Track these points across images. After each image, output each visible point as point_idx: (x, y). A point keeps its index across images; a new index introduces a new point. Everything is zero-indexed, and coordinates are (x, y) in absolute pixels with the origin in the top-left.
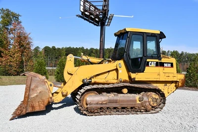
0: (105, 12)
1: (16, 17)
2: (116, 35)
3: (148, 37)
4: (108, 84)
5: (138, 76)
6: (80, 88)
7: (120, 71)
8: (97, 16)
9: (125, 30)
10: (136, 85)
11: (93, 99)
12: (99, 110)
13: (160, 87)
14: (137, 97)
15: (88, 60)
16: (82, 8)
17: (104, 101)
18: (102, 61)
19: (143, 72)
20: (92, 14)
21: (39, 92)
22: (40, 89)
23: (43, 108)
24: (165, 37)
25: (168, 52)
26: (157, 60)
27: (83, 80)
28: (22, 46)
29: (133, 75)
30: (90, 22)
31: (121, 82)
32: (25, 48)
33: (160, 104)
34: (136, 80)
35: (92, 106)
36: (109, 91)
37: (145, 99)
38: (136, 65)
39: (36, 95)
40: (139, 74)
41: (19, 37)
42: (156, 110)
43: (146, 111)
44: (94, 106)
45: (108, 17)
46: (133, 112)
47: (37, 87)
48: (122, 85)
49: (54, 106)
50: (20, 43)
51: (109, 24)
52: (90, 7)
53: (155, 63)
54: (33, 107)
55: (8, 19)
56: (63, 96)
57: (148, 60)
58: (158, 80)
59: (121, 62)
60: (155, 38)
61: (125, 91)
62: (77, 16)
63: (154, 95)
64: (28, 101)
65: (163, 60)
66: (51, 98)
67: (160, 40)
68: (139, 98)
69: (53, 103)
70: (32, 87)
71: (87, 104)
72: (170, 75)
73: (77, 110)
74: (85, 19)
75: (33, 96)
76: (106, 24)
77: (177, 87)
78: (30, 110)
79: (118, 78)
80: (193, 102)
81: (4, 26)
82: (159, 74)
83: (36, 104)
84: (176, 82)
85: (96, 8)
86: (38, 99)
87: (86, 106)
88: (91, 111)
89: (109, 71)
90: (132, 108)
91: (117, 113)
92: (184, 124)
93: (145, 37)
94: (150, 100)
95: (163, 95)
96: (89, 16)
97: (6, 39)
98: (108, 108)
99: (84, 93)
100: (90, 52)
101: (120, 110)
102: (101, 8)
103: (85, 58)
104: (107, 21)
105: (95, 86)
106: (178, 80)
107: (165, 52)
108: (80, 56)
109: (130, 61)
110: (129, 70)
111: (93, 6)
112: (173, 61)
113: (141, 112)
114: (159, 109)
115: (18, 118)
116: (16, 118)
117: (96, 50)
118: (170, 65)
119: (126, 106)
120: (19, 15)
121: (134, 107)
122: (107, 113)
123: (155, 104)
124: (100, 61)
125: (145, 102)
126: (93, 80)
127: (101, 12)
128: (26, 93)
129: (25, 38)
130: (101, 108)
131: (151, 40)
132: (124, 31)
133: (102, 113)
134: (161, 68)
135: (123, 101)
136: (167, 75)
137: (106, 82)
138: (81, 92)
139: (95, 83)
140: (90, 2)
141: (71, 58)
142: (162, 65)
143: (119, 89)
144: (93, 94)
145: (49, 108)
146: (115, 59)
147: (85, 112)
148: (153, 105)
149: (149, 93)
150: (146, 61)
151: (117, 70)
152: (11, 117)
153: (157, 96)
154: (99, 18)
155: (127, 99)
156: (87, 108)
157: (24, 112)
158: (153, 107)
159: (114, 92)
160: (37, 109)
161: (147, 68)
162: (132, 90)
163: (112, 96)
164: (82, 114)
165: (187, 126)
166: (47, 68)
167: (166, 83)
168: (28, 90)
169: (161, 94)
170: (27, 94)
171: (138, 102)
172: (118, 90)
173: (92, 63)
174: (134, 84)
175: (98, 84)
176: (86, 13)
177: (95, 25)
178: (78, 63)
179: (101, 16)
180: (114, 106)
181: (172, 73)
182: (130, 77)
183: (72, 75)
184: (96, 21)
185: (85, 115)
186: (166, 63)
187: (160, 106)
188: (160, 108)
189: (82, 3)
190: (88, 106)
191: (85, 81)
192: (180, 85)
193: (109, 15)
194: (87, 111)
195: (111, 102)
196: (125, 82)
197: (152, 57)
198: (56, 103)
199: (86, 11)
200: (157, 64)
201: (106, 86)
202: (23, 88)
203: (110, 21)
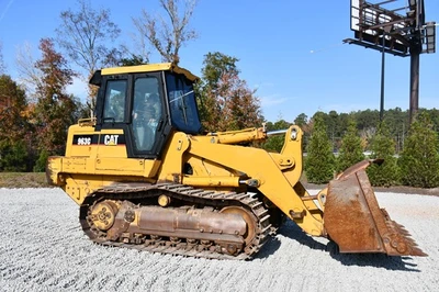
0: (413, 21)
1: (230, 63)
8: (396, 34)
16: (355, 22)
30: (383, 50)
32: (245, 119)
51: (431, 46)
52: (378, 16)
62: (345, 41)
74: (367, 46)
76: (424, 47)
85: (396, 18)
96: (377, 36)
111: (385, 12)
120: (234, 60)
129: (247, 99)
140: (376, 7)
154: (401, 38)
176: (369, 32)
177: (396, 54)
184: (398, 46)
189: (356, 13)
199: (367, 27)
203: (430, 40)
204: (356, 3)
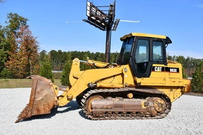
0: (111, 17)
1: (24, 21)
2: (121, 39)
3: (154, 42)
4: (114, 88)
5: (144, 81)
6: (86, 92)
7: (126, 76)
8: (103, 21)
9: (131, 34)
10: (141, 90)
11: (98, 103)
12: (104, 115)
13: (166, 92)
14: (142, 101)
15: (94, 64)
16: (88, 12)
17: (109, 106)
18: (108, 65)
19: (149, 77)
20: (98, 19)
21: (44, 95)
22: (45, 92)
23: (48, 111)
24: (171, 42)
25: (174, 57)
26: (163, 66)
27: (89, 84)
28: (29, 49)
29: (139, 80)
30: (96, 27)
31: (126, 86)
32: (31, 52)
33: (165, 110)
34: (142, 84)
35: (96, 110)
36: (114, 95)
37: (151, 104)
38: (141, 70)
39: (41, 98)
40: (144, 78)
41: (26, 40)
42: (161, 115)
43: (152, 116)
44: (99, 110)
45: (114, 22)
46: (138, 117)
47: (42, 90)
48: (127, 90)
49: (59, 109)
50: (27, 47)
51: (115, 28)
52: (96, 12)
53: (161, 68)
54: (38, 110)
55: (16, 23)
56: (68, 99)
57: (154, 65)
58: (164, 85)
59: (127, 66)
60: (161, 43)
61: (131, 95)
62: (84, 20)
63: (159, 100)
64: (33, 104)
65: (169, 65)
66: (56, 101)
67: (166, 45)
68: (145, 103)
69: (58, 106)
70: (38, 90)
71: (92, 109)
72: (176, 80)
73: (82, 114)
74: (91, 24)
75: (38, 99)
76: (112, 28)
77: (183, 93)
78: (35, 113)
79: (123, 82)
80: (199, 108)
81: (12, 30)
82: (165, 80)
83: (41, 108)
84: (182, 87)
85: (102, 13)
86: (43, 103)
87: (91, 110)
88: (96, 116)
89: (114, 76)
90: (137, 113)
91: (122, 117)
92: (190, 129)
93: (150, 42)
94: (155, 105)
95: (168, 101)
96: (95, 20)
97: (14, 42)
98: (113, 113)
99: (89, 97)
100: (96, 57)
101: (125, 115)
102: (107, 13)
103: (91, 62)
104: (113, 26)
105: (100, 91)
106: (184, 86)
107: (171, 57)
108: (86, 60)
109: (136, 66)
110: (134, 75)
111: (99, 11)
112: (180, 66)
113: (146, 117)
114: (164, 115)
115: (23, 121)
116: (22, 121)
117: (102, 54)
118: (175, 70)
119: (131, 111)
120: (26, 20)
121: (139, 112)
122: (112, 117)
123: (161, 110)
124: (106, 65)
125: (151, 107)
126: (98, 85)
127: (108, 17)
128: (31, 96)
129: (32, 42)
130: (106, 113)
131: (157, 45)
132: (130, 36)
133: (106, 117)
134: (167, 73)
135: (128, 106)
136: (173, 80)
137: (111, 87)
138: (86, 96)
139: (100, 88)
140: (96, 7)
141: (76, 62)
142: (168, 70)
143: (124, 93)
144: (98, 98)
145: (54, 111)
146: (120, 63)
147: (90, 116)
148: (158, 110)
149: (155, 98)
150: (152, 66)
151: (122, 74)
152: (16, 119)
153: (163, 101)
154: (105, 23)
155: (133, 104)
156: (92, 112)
157: (29, 115)
158: (158, 112)
159: (120, 97)
160: (42, 112)
161: (152, 73)
162: (137, 95)
163: (117, 101)
164: (87, 118)
165: (193, 132)
166: (52, 72)
167: (171, 88)
168: (34, 93)
169: (166, 99)
170: (33, 97)
171: (144, 107)
172: (124, 95)
173: (98, 68)
174: (139, 88)
175: (104, 88)
176: (93, 18)
177: (101, 29)
178: (84, 67)
179: (107, 21)
180: (120, 111)
181: (177, 78)
182: (135, 82)
183: (77, 79)
184: (102, 26)
185: (90, 119)
186: (172, 68)
187: (166, 112)
188: (165, 113)
189: (88, 8)
190: (93, 110)
191: (91, 85)
192: (186, 90)
193: (115, 20)
194: (92, 115)
195: (116, 106)
196: (130, 86)
197: (158, 62)
198: (61, 107)
199: (93, 16)
200: (163, 69)
201: (111, 91)
202: (28, 91)
203: (116, 26)
204: (89, 4)
